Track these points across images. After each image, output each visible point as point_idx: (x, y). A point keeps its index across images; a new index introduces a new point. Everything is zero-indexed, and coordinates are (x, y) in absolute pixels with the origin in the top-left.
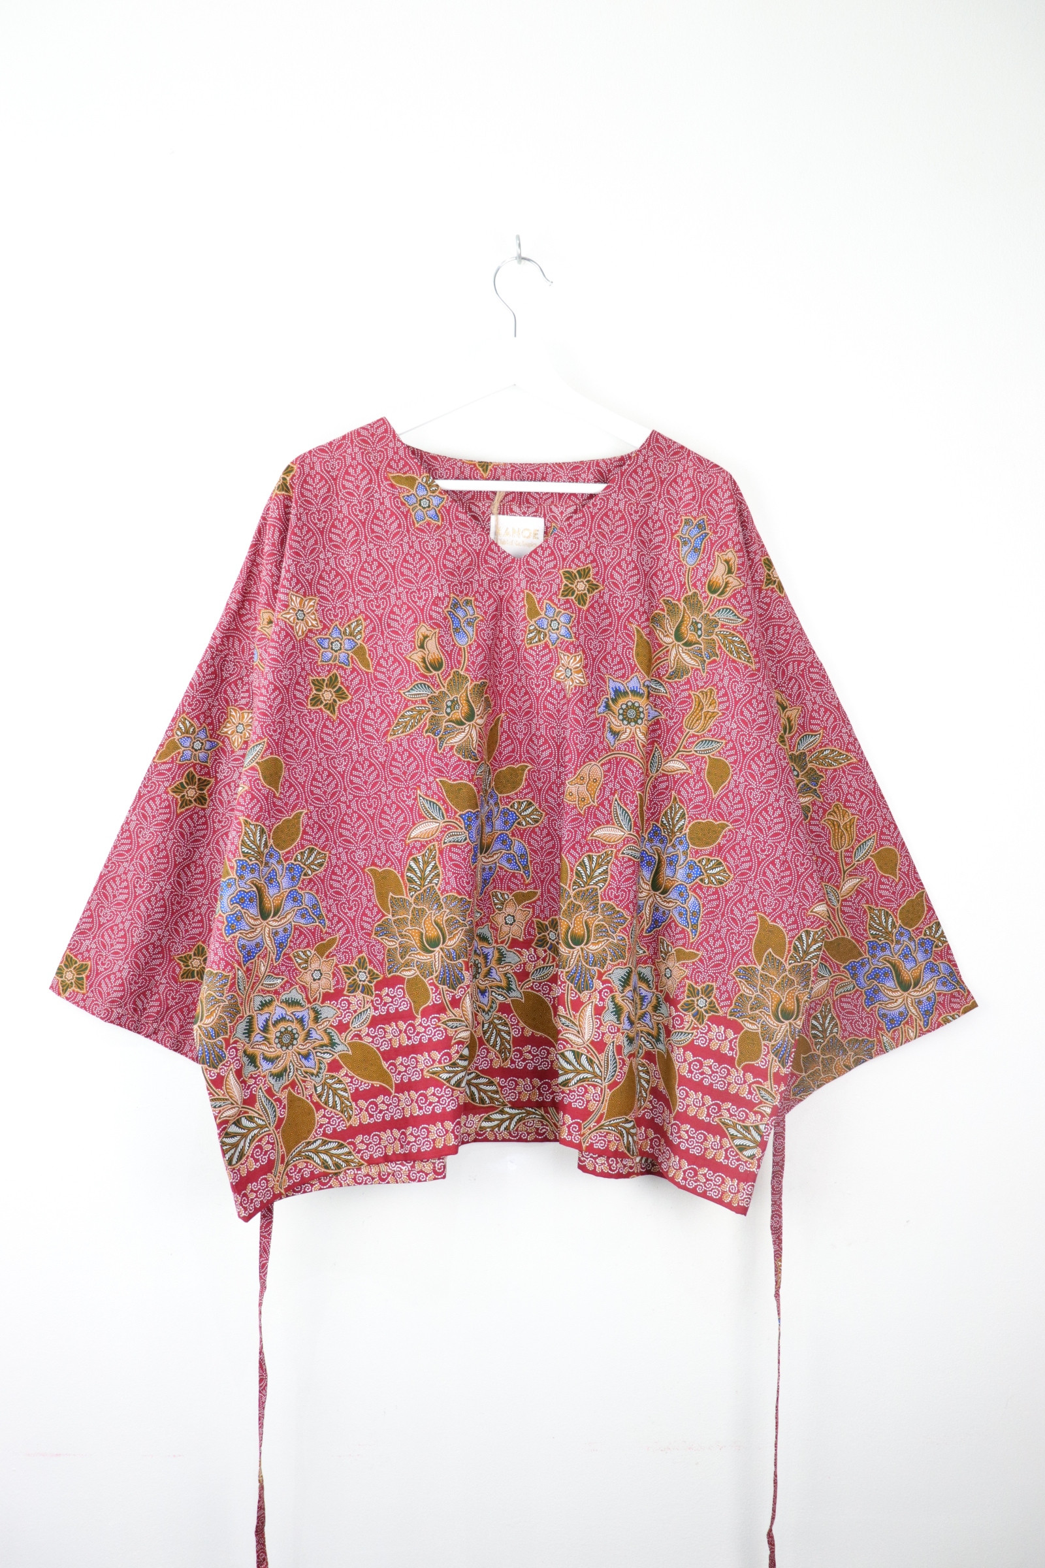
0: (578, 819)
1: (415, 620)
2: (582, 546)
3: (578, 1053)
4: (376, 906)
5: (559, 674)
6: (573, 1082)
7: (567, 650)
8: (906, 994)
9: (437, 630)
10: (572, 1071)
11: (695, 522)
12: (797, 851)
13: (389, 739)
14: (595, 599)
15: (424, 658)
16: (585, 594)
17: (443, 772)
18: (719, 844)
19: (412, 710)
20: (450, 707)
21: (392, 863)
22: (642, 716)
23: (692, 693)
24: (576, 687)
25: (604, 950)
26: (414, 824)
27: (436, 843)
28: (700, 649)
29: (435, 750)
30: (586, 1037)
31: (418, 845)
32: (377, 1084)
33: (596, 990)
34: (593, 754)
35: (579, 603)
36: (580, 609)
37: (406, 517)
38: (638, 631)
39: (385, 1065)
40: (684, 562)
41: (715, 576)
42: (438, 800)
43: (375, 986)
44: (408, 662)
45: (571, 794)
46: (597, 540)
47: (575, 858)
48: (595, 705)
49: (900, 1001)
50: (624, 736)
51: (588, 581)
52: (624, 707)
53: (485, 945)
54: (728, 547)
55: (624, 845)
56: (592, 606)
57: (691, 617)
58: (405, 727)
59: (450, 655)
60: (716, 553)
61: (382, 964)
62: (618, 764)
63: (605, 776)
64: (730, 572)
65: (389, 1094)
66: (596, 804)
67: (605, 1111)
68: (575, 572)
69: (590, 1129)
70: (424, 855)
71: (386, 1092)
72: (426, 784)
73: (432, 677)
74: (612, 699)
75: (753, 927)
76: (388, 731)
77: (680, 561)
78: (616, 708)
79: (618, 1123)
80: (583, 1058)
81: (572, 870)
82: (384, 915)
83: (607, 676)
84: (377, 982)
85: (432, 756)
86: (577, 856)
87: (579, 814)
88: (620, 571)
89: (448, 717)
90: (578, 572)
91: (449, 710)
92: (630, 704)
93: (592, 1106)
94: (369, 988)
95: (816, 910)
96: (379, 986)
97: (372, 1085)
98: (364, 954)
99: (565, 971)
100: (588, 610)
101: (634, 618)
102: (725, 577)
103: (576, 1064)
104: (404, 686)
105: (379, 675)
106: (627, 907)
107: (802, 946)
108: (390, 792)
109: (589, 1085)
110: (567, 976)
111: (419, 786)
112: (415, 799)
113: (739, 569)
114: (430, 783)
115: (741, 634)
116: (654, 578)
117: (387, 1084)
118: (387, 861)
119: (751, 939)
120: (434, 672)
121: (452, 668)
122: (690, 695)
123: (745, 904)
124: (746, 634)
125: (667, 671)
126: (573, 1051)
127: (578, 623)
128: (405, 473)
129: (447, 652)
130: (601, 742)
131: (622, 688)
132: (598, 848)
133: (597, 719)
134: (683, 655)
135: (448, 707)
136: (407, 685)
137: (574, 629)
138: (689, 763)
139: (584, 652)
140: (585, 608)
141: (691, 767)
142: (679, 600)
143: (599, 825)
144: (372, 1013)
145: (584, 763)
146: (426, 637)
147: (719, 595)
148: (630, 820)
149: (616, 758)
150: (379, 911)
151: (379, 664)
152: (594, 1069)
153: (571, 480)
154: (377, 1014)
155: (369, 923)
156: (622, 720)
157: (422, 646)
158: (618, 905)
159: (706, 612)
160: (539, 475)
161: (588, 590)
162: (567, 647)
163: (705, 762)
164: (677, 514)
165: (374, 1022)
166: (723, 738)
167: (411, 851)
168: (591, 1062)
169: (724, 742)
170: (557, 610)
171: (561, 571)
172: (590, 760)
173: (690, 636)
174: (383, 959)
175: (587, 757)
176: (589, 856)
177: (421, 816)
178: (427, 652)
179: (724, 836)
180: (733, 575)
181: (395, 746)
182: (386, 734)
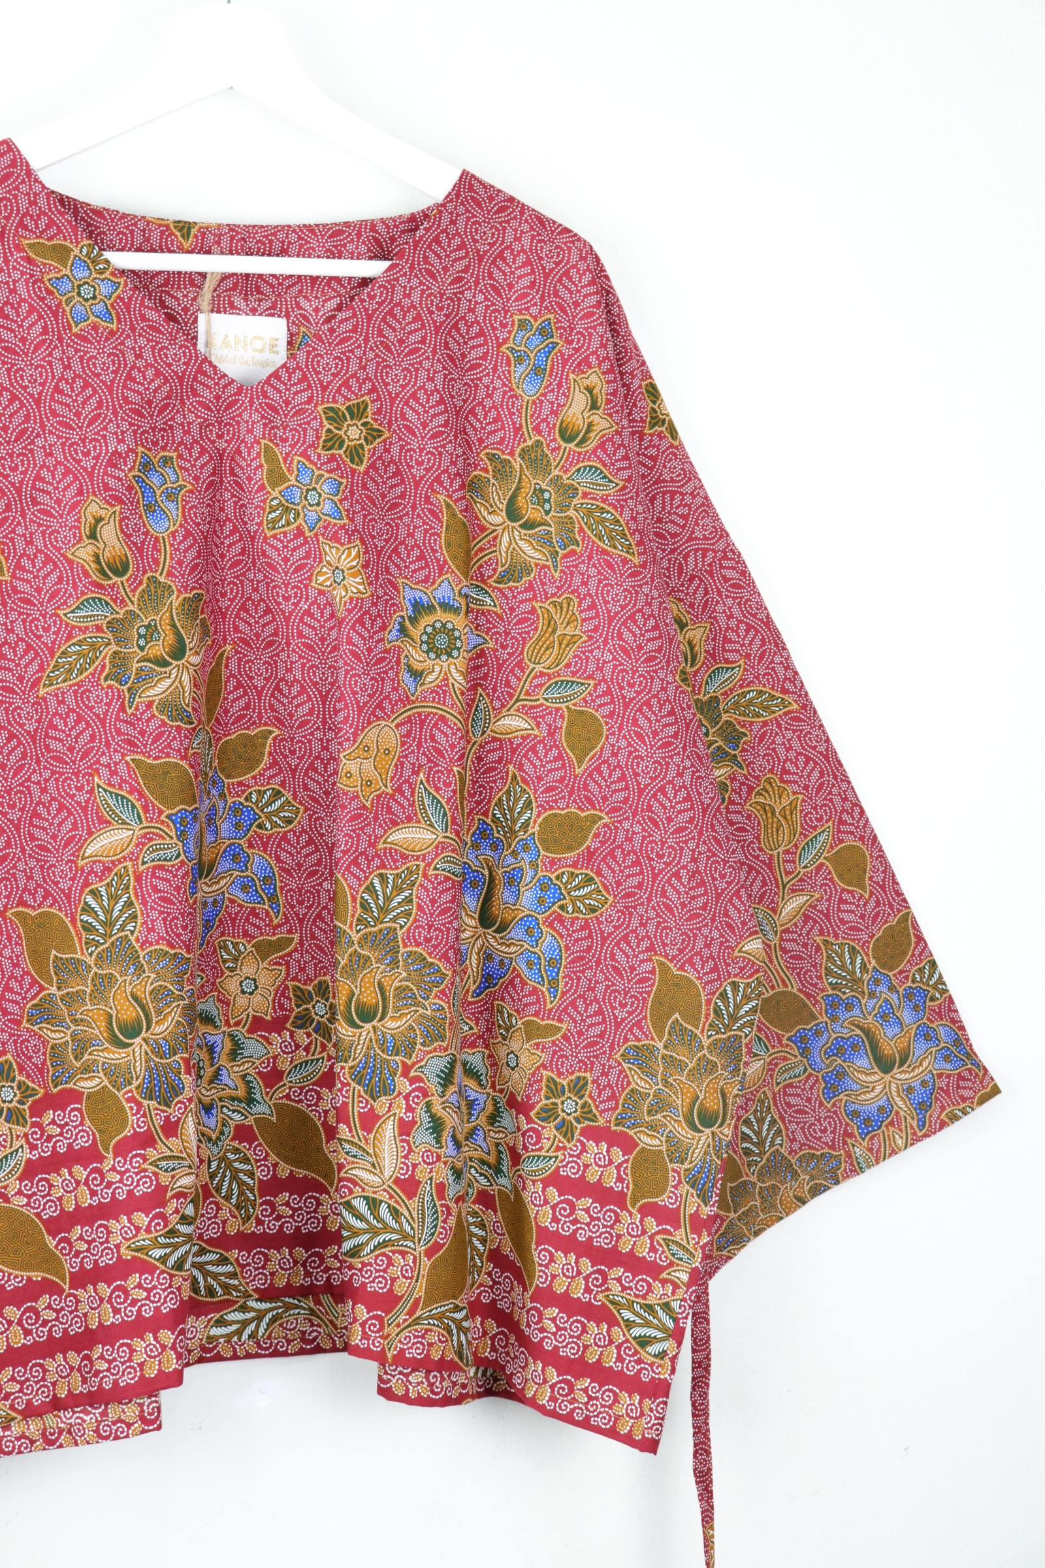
0: (361, 815)
1: (80, 492)
2: (353, 367)
3: (374, 1199)
4: (28, 973)
5: (321, 579)
6: (368, 1250)
7: (335, 538)
8: (888, 1077)
9: (118, 508)
10: (365, 1232)
11: (536, 325)
12: (714, 855)
13: (41, 693)
14: (378, 454)
15: (97, 556)
16: (361, 446)
17: (136, 746)
18: (588, 848)
19: (79, 643)
20: (144, 636)
21: (55, 901)
22: (458, 644)
23: (537, 605)
24: (351, 599)
25: (411, 1028)
26: (90, 833)
27: (129, 864)
28: (549, 533)
29: (122, 709)
30: (387, 1174)
31: (98, 868)
32: (37, 1276)
33: (400, 1094)
34: (383, 709)
35: (352, 461)
36: (353, 471)
37: (55, 314)
38: (448, 506)
39: (51, 1242)
40: (519, 392)
41: (570, 413)
42: (131, 792)
43: (30, 1108)
44: (70, 562)
45: (349, 775)
46: (377, 356)
47: (359, 879)
48: (383, 628)
49: (879, 1089)
50: (431, 678)
51: (365, 424)
52: (429, 630)
53: (209, 1029)
54: (589, 366)
55: (437, 855)
56: (373, 466)
57: (532, 481)
58: (70, 671)
59: (140, 550)
60: (572, 376)
61: (41, 1071)
62: (422, 722)
63: (403, 744)
64: (594, 406)
65: (59, 1291)
66: (389, 790)
67: (422, 1294)
68: (343, 408)
69: (398, 1325)
70: (109, 885)
71: (55, 1289)
72: (108, 766)
73: (112, 588)
74: (410, 618)
75: (649, 979)
76: (39, 679)
77: (511, 390)
78: (416, 632)
79: (443, 1313)
80: (384, 1206)
81: (354, 899)
82: (42, 988)
83: (400, 581)
84: (34, 1102)
85: (118, 718)
86: (362, 876)
87: (364, 807)
88: (417, 407)
89: (141, 654)
90: (348, 408)
91: (142, 642)
92: (438, 625)
93: (401, 1288)
94: (21, 1113)
95: (746, 948)
96: (37, 1110)
97: (29, 1279)
98: (9, 1056)
99: (347, 1065)
100: (366, 472)
101: (441, 484)
102: (586, 415)
103: (371, 1219)
104: (65, 603)
105: (20, 585)
106: (445, 957)
107: (727, 1007)
108: (46, 781)
109: (394, 1252)
110: (351, 1074)
111: (97, 770)
112: (91, 792)
113: (609, 402)
114: (116, 764)
115: (615, 508)
116: (471, 418)
117: (56, 1274)
118: (45, 898)
119: (644, 999)
120: (115, 579)
121: (145, 572)
122: (533, 607)
123: (634, 942)
124: (622, 507)
125: (495, 570)
126: (366, 1198)
127: (352, 493)
128: (50, 239)
129: (135, 544)
130: (395, 689)
131: (425, 599)
132: (395, 861)
133: (387, 651)
134: (521, 543)
135: (140, 636)
136: (70, 601)
137: (346, 504)
138: (535, 718)
139: (363, 542)
140: (362, 468)
141: (538, 724)
142: (512, 454)
143: (395, 823)
144: (26, 1154)
145: (369, 723)
146: (99, 520)
147: (576, 445)
148: (445, 814)
149: (420, 714)
150: (34, 982)
151: (19, 566)
152: (401, 1225)
153: (332, 254)
154: (35, 1155)
155: (17, 1003)
156: (427, 652)
157: (93, 536)
158: (430, 954)
159: (556, 472)
160: (277, 246)
161: (366, 439)
162: (336, 533)
163: (562, 717)
164: (506, 312)
165: (31, 1171)
166: (591, 677)
167: (86, 879)
168: (396, 1214)
169: (592, 682)
170: (317, 473)
171: (320, 408)
172: (378, 719)
173: (531, 512)
174: (44, 1063)
175: (373, 713)
176: (381, 876)
177: (102, 821)
178: (101, 545)
179: (596, 835)
180: (600, 412)
181: (52, 703)
182: (36, 683)
